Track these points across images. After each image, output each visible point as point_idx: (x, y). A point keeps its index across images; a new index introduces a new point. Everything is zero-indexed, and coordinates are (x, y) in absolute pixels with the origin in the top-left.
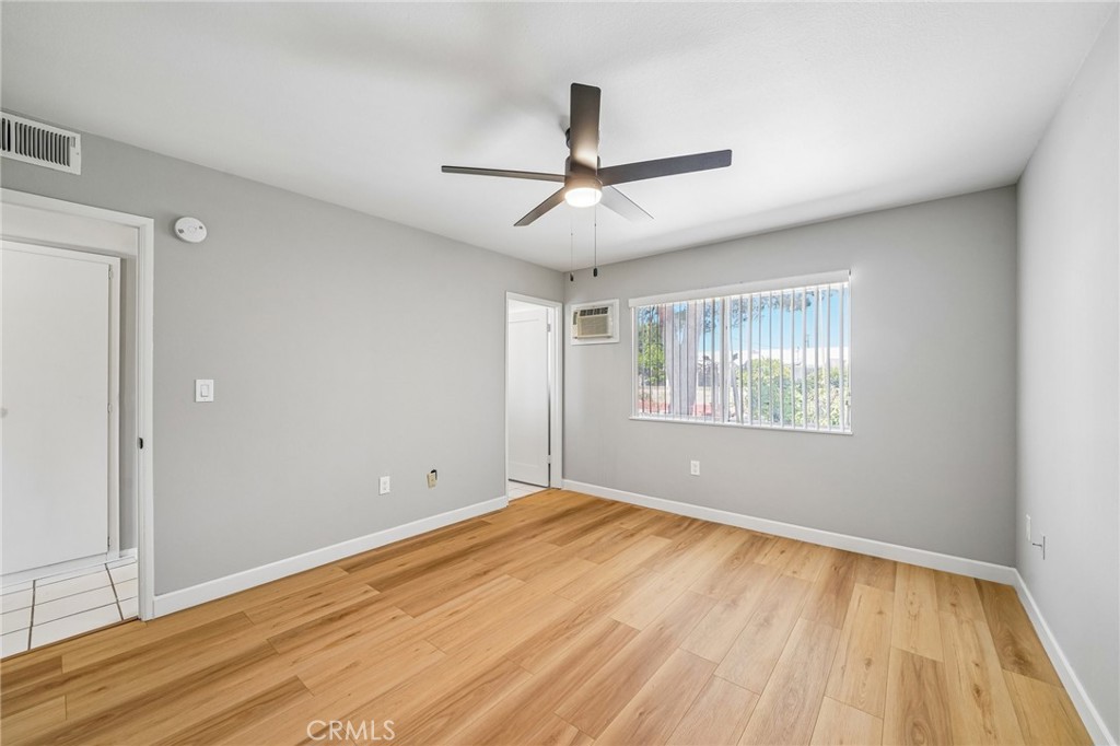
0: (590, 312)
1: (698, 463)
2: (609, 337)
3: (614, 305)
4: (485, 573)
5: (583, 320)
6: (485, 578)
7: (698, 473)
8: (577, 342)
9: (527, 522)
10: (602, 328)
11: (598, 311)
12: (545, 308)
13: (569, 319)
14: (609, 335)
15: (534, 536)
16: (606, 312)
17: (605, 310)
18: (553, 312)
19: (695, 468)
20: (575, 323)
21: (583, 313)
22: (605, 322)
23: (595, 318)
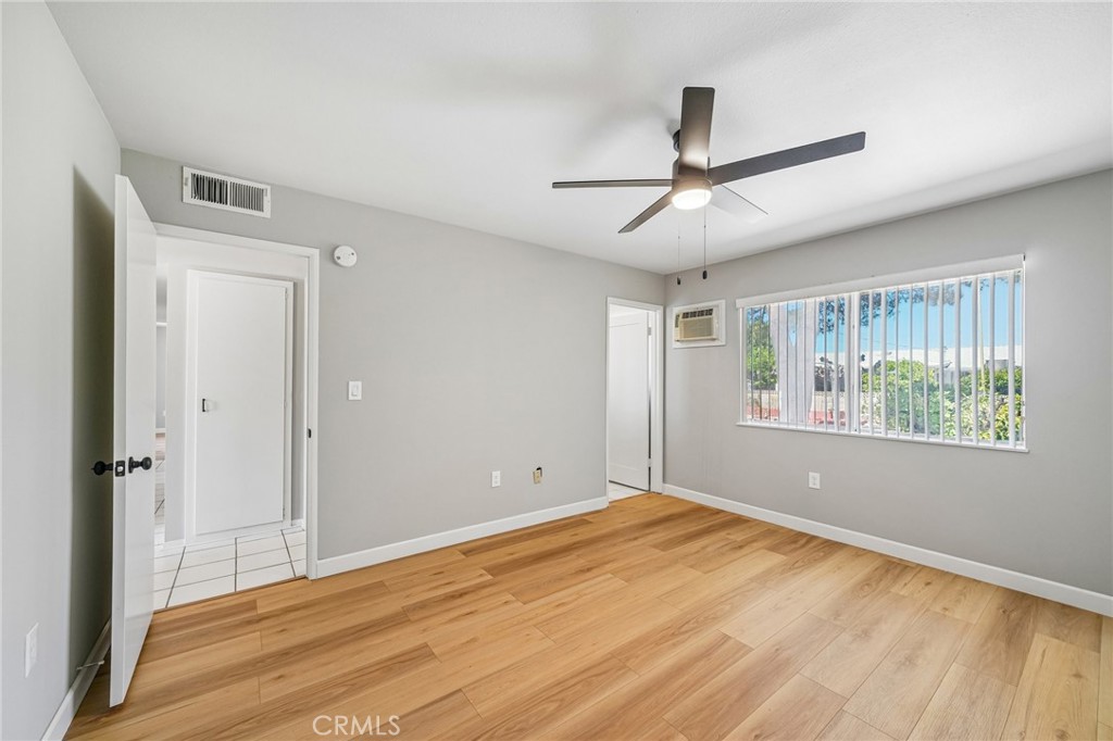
0: (694, 314)
1: (817, 475)
2: (714, 340)
3: (720, 306)
4: (589, 570)
5: (685, 324)
6: (588, 575)
7: (817, 486)
8: (679, 345)
9: (627, 524)
10: (706, 331)
11: (701, 313)
12: (645, 312)
13: (671, 322)
14: (714, 337)
15: (635, 538)
16: (711, 314)
17: (710, 312)
18: (654, 315)
19: (814, 480)
20: (677, 326)
21: (686, 315)
22: (709, 324)
23: (699, 321)
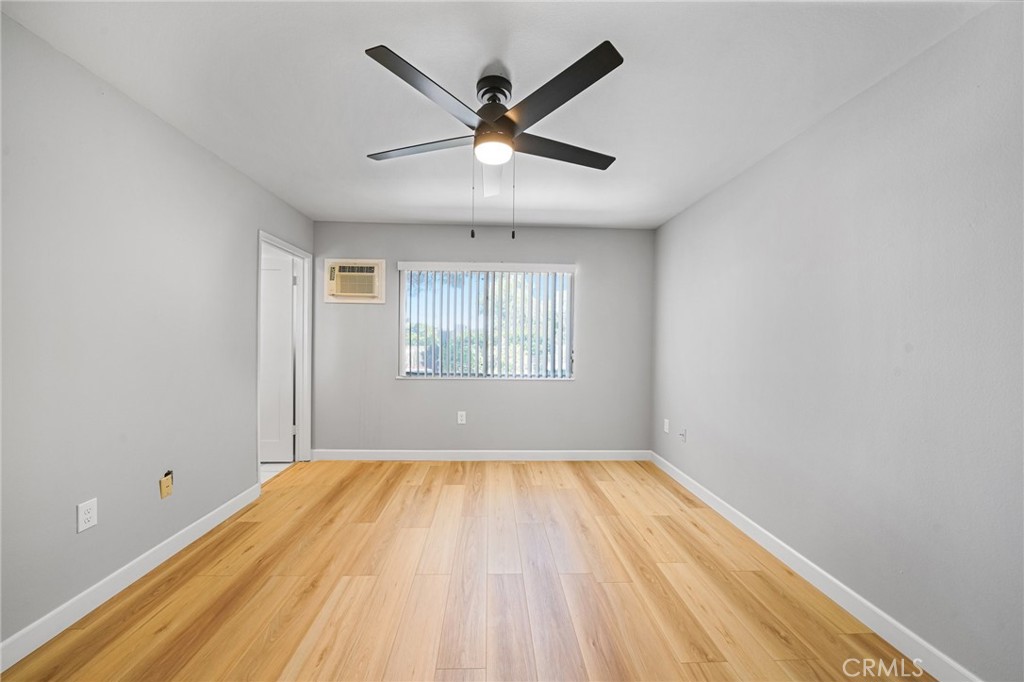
0: (352, 269)
1: (464, 413)
2: (374, 297)
3: (381, 265)
5: (342, 277)
7: (464, 422)
8: (333, 300)
9: (306, 508)
10: (368, 287)
11: (361, 269)
12: (290, 257)
13: (324, 275)
14: (375, 295)
15: (331, 521)
16: (373, 272)
17: (371, 269)
18: (304, 264)
19: (462, 417)
20: (332, 278)
21: (342, 269)
22: (371, 281)
23: (359, 276)
